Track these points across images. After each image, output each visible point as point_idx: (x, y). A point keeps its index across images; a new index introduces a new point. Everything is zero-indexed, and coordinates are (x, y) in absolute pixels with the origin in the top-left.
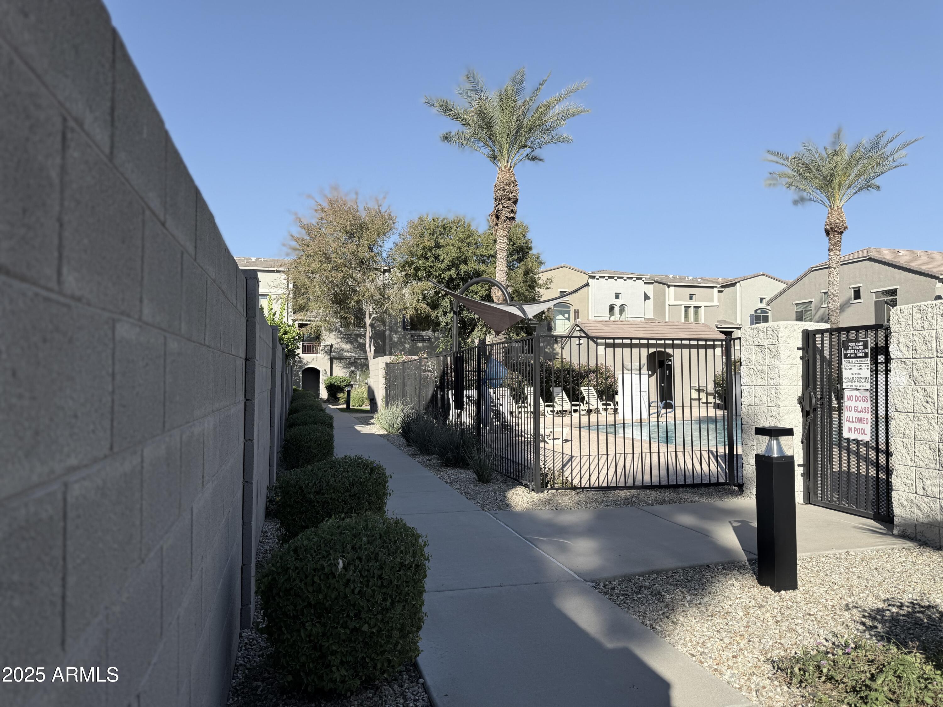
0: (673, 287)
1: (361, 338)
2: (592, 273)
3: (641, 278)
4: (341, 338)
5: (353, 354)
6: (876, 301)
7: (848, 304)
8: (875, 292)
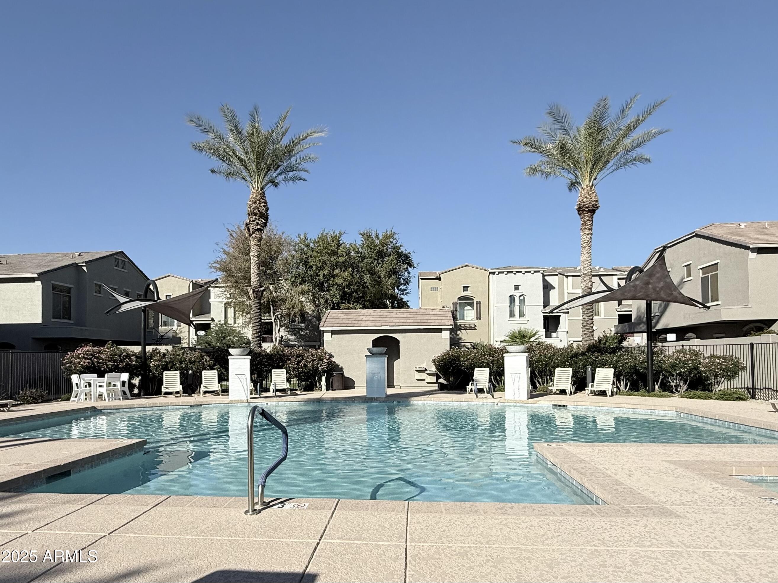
0: (571, 277)
1: (302, 331)
2: (491, 269)
3: (539, 271)
4: (288, 332)
5: (296, 343)
6: (702, 278)
7: (682, 282)
8: (701, 269)
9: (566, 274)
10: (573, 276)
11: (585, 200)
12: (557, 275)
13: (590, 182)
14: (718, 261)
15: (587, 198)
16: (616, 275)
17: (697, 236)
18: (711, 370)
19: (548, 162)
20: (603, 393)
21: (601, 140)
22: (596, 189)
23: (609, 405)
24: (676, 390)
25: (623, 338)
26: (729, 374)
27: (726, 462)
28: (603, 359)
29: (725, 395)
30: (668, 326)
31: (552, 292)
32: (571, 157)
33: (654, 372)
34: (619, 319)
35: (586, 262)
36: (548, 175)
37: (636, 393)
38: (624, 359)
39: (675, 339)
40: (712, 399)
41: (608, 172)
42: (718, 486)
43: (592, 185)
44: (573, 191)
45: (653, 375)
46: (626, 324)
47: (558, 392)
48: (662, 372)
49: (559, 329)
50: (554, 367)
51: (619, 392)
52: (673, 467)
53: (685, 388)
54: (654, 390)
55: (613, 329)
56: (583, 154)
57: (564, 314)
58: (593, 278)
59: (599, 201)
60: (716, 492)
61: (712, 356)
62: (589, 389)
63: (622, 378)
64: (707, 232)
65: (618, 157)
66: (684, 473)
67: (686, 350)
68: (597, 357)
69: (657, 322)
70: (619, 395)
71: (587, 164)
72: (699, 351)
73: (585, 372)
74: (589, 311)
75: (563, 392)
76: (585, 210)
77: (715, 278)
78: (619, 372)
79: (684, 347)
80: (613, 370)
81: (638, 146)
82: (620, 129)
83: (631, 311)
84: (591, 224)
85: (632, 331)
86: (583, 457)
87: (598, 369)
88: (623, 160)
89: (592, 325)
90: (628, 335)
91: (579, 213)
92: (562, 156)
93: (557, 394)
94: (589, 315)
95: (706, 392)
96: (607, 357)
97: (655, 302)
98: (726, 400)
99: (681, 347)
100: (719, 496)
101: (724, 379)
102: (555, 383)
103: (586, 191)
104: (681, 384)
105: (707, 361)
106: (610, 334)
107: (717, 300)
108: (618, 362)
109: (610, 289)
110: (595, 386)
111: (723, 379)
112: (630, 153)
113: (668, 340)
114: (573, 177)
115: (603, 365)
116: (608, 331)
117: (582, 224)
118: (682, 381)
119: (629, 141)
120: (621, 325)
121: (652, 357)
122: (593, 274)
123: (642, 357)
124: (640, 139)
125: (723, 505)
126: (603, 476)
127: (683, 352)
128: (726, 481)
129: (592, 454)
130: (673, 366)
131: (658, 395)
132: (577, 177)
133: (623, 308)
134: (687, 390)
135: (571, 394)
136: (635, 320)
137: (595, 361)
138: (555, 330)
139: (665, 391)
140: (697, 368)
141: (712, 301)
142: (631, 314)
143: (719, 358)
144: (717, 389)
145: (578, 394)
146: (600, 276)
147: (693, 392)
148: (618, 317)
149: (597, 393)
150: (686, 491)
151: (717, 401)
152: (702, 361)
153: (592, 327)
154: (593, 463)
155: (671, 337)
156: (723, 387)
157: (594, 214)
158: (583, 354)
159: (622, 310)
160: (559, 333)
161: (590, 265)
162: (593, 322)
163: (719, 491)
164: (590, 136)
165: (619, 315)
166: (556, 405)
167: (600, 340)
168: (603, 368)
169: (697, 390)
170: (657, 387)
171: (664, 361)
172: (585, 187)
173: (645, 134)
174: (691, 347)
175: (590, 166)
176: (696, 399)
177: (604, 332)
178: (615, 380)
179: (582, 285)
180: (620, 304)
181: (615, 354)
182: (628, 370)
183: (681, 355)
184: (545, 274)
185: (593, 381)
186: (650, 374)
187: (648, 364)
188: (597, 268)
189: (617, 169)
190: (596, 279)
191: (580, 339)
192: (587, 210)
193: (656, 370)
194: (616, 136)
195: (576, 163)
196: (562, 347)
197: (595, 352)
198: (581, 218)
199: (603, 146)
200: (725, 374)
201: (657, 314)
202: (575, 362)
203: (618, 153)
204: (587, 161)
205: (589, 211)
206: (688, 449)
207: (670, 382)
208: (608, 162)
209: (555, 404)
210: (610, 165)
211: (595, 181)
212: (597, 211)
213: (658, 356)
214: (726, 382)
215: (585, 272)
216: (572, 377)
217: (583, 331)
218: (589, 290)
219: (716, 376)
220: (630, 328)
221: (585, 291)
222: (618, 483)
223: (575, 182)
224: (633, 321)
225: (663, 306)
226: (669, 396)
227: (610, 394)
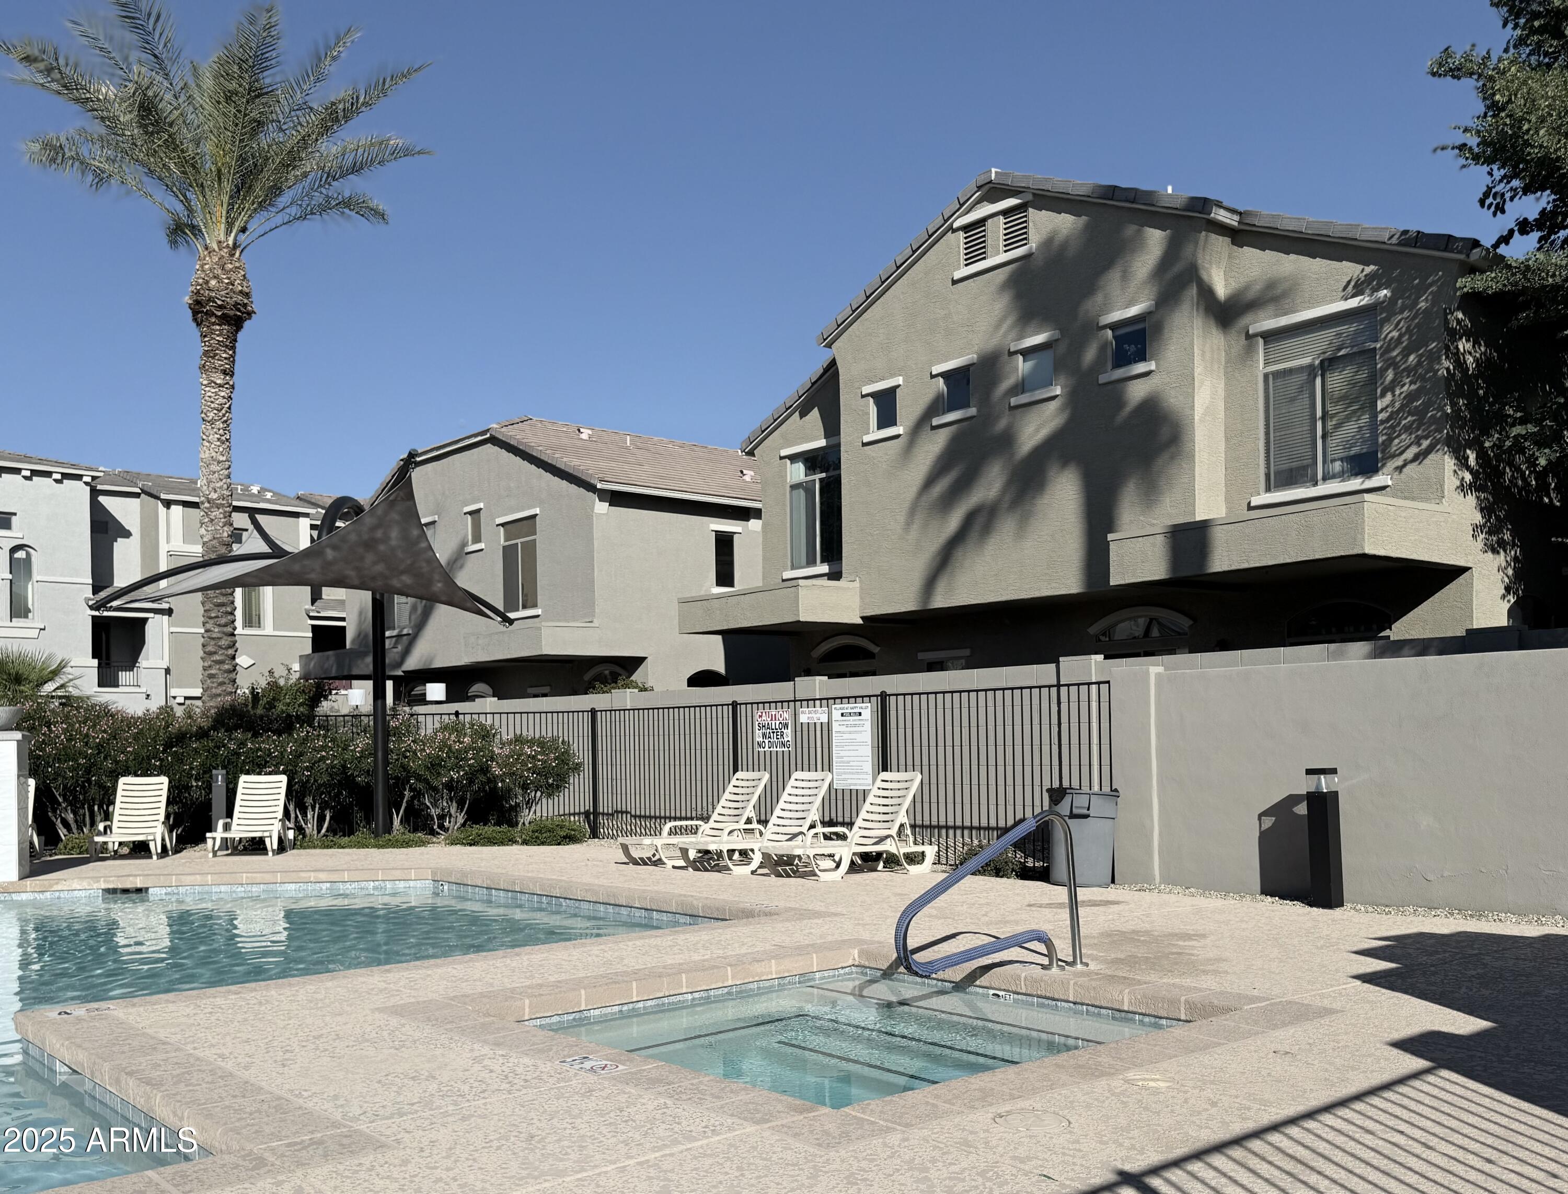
0: (180, 507)
3: (78, 477)
6: (504, 547)
7: (461, 555)
8: (503, 525)
9: (163, 496)
10: (186, 504)
11: (213, 283)
12: (137, 495)
13: (228, 232)
14: (537, 511)
15: (220, 281)
16: (306, 515)
17: (494, 440)
18: (514, 774)
19: (101, 139)
20: (256, 846)
21: (260, 123)
22: (246, 259)
23: (268, 877)
24: (441, 826)
25: (319, 693)
26: (550, 781)
27: (513, 990)
28: (259, 749)
29: (541, 833)
30: (431, 662)
31: (120, 546)
32: (172, 144)
33: (391, 782)
34: (314, 639)
35: (214, 467)
36: (101, 178)
37: (346, 839)
38: (314, 749)
39: (443, 698)
40: (516, 842)
41: (279, 219)
42: (486, 1050)
43: (235, 246)
44: (181, 248)
45: (389, 789)
46: (330, 653)
47: (126, 850)
48: (408, 782)
49: (143, 662)
50: (115, 776)
51: (302, 840)
52: (394, 1021)
53: (461, 820)
54: (388, 829)
55: (296, 667)
56: (208, 147)
57: (158, 617)
58: (234, 514)
59: (254, 298)
60: (477, 1067)
61: (519, 740)
62: (218, 835)
63: (309, 800)
64: (514, 435)
65: (306, 183)
66: (417, 1035)
67: (464, 725)
68: (242, 744)
69: (407, 652)
70: (302, 847)
71: (220, 179)
72: (492, 726)
73: (209, 788)
74: (223, 609)
75: (140, 849)
76: (213, 314)
77: (530, 549)
78: (304, 785)
79: (461, 717)
80: (284, 778)
81: (356, 169)
82: (311, 109)
83: (343, 619)
84: (232, 360)
85: (346, 673)
86: (162, 1035)
87: (243, 778)
88: (318, 198)
89: (231, 652)
90: (337, 683)
91: (195, 320)
92: (146, 133)
93: (123, 857)
94: (223, 621)
95: (505, 828)
96: (269, 743)
97: (403, 599)
98: (543, 843)
99: (453, 717)
100: (485, 1075)
101: (542, 793)
102: (115, 824)
103: (216, 259)
104: (453, 811)
105: (507, 750)
106: (287, 679)
107: (535, 606)
108: (299, 755)
109: (277, 551)
110: (234, 827)
111: (539, 794)
112: (335, 183)
113: (429, 698)
114: (179, 208)
115: (259, 766)
116: (280, 672)
117: (206, 353)
118: (454, 804)
119: (334, 150)
120: (317, 655)
121: (386, 742)
122: (235, 503)
123: (362, 743)
124: (360, 151)
125: (486, 1095)
126: (209, 1079)
127: (457, 729)
128: (504, 1037)
129: (192, 1021)
130: (435, 765)
131: (397, 841)
132: (190, 210)
133: (326, 609)
134: (464, 825)
135: (164, 852)
136: (353, 642)
137: (238, 755)
138: (131, 663)
139: (415, 830)
140: (485, 770)
141: (524, 607)
142: (344, 628)
143: (531, 742)
144: (527, 817)
145: (189, 854)
146: (252, 513)
147: (477, 829)
148: (310, 635)
149: (241, 847)
150: (413, 1078)
151: (526, 847)
152: (497, 751)
153: (234, 658)
154: (189, 1047)
155: (436, 691)
156: (539, 814)
157: (237, 331)
158: (202, 734)
159: (322, 614)
160: (143, 672)
161: (229, 477)
162: (235, 643)
163: (487, 1062)
164: (228, 99)
165: (314, 628)
166: (114, 891)
167: (255, 696)
168: (259, 774)
169: (485, 825)
170: (396, 822)
171: (415, 753)
172: (215, 246)
173: (372, 144)
174: (475, 717)
175: (227, 187)
176: (483, 845)
177: (271, 672)
178: (291, 808)
179: (203, 531)
180: (316, 597)
181: (290, 734)
182: (326, 778)
183: (453, 737)
184: (99, 487)
185: (230, 814)
186: (380, 786)
187: (375, 761)
188: (255, 489)
189: (303, 217)
190: (241, 520)
191: (197, 692)
192: (219, 314)
193: (397, 778)
194: (300, 124)
195: (190, 165)
196: (140, 714)
197: (236, 728)
198: (203, 336)
199: (264, 140)
200: (543, 781)
201: (405, 632)
202: (179, 759)
203: (305, 175)
204: (219, 171)
205: (224, 319)
206: (439, 971)
207: (428, 808)
208: (276, 190)
209: (111, 886)
210: (283, 200)
211: (242, 237)
212: (247, 324)
213: (400, 740)
214: (544, 801)
215: (214, 496)
216: (169, 803)
217: (205, 669)
218: (223, 550)
219: (525, 787)
220: (340, 665)
221: (213, 549)
222: (247, 1089)
223: (187, 225)
224: (348, 646)
225: (419, 611)
226: (422, 843)
227: (275, 846)
